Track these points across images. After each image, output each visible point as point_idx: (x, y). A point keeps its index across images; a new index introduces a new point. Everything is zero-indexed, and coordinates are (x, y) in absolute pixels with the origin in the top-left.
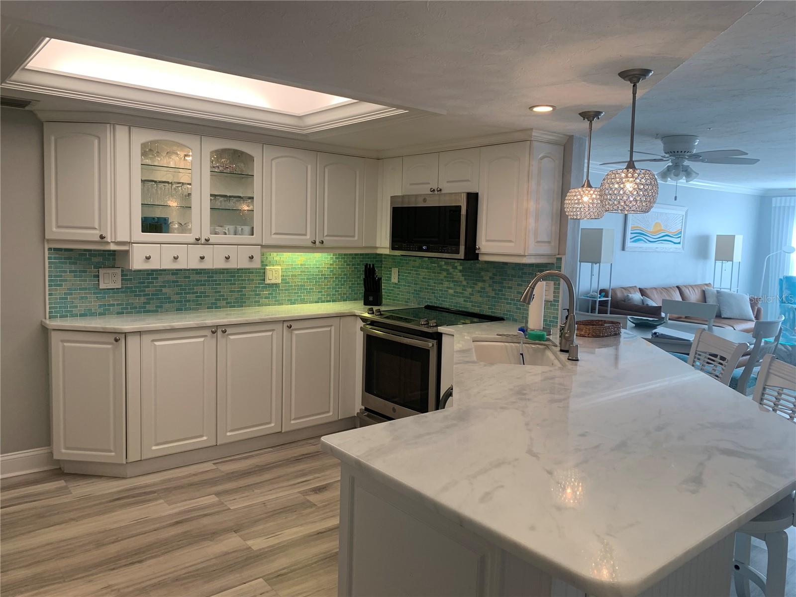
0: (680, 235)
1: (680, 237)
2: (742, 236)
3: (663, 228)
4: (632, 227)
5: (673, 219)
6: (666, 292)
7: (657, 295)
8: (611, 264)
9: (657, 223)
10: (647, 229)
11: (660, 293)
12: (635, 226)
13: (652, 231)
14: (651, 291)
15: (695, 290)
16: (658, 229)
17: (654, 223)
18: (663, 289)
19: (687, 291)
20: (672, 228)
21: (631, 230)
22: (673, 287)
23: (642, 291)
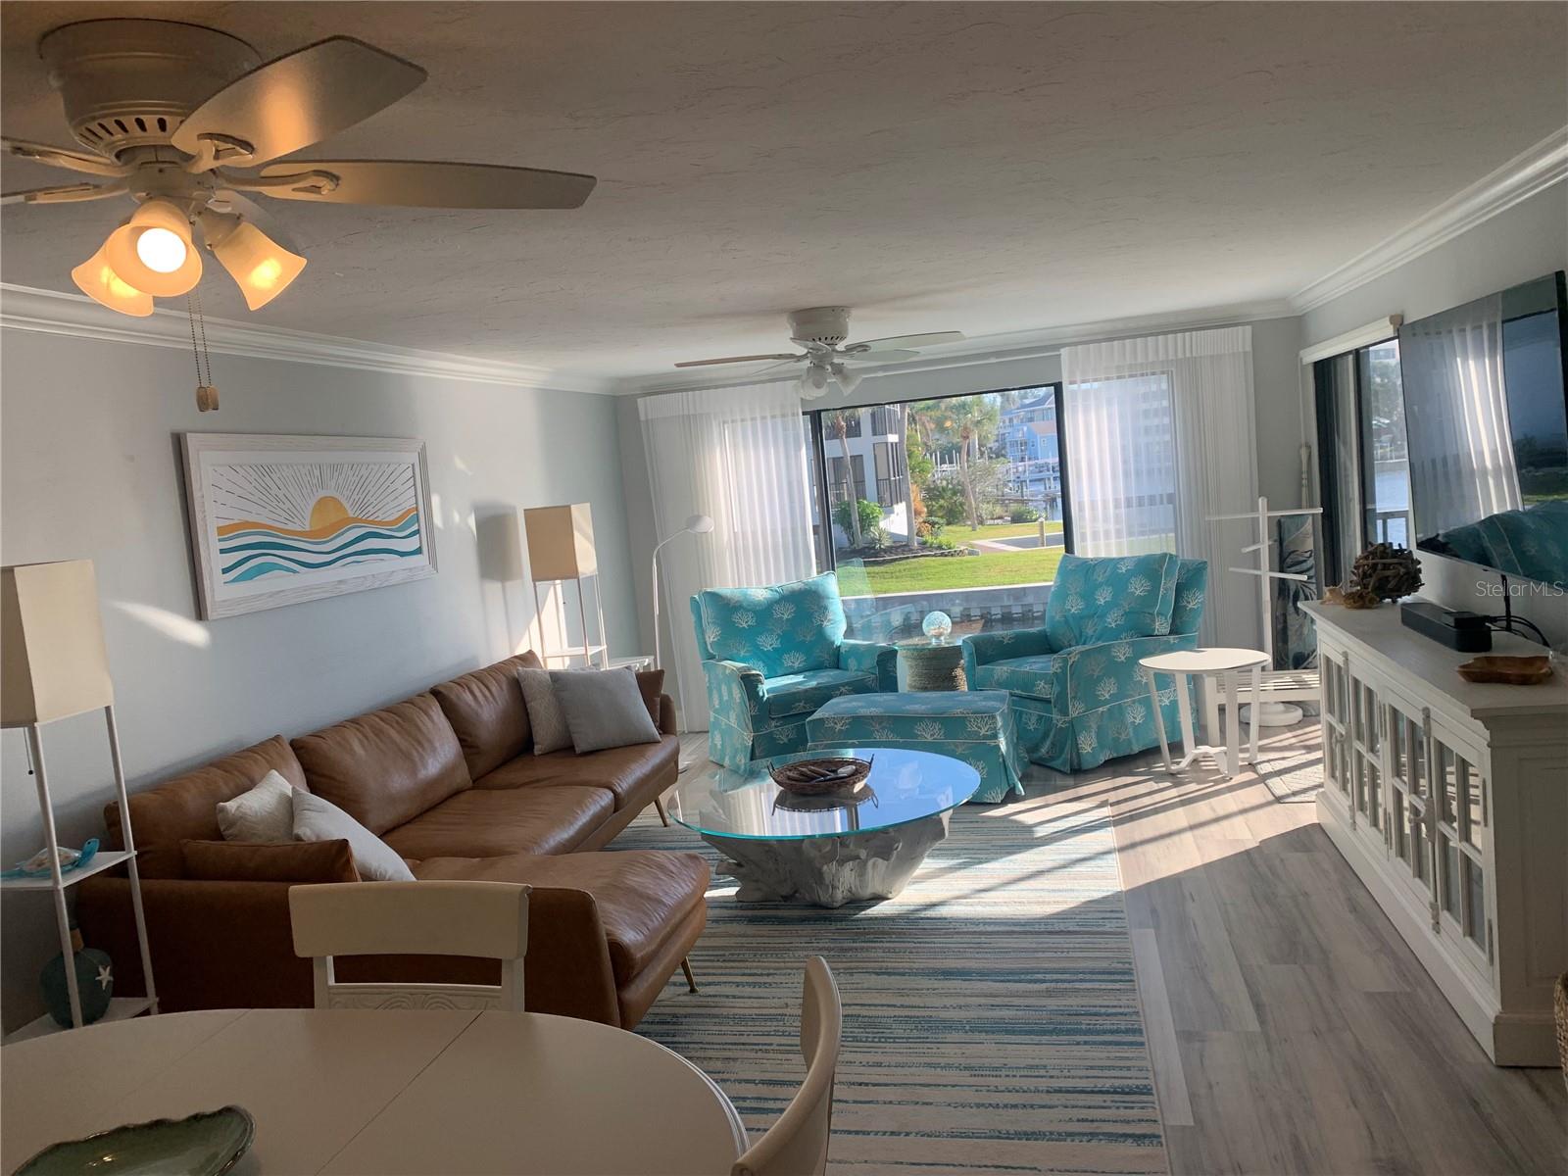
0: (415, 528)
1: (418, 532)
2: (588, 504)
3: (352, 515)
4: (221, 530)
5: (382, 480)
6: (397, 722)
7: (363, 746)
8: (108, 709)
9: (322, 502)
10: (290, 527)
11: (376, 735)
12: (232, 522)
13: (308, 529)
14: (338, 739)
15: (489, 685)
16: (331, 519)
17: (312, 503)
18: (384, 715)
19: (468, 697)
20: (384, 510)
21: (220, 540)
22: (419, 695)
23: (302, 748)
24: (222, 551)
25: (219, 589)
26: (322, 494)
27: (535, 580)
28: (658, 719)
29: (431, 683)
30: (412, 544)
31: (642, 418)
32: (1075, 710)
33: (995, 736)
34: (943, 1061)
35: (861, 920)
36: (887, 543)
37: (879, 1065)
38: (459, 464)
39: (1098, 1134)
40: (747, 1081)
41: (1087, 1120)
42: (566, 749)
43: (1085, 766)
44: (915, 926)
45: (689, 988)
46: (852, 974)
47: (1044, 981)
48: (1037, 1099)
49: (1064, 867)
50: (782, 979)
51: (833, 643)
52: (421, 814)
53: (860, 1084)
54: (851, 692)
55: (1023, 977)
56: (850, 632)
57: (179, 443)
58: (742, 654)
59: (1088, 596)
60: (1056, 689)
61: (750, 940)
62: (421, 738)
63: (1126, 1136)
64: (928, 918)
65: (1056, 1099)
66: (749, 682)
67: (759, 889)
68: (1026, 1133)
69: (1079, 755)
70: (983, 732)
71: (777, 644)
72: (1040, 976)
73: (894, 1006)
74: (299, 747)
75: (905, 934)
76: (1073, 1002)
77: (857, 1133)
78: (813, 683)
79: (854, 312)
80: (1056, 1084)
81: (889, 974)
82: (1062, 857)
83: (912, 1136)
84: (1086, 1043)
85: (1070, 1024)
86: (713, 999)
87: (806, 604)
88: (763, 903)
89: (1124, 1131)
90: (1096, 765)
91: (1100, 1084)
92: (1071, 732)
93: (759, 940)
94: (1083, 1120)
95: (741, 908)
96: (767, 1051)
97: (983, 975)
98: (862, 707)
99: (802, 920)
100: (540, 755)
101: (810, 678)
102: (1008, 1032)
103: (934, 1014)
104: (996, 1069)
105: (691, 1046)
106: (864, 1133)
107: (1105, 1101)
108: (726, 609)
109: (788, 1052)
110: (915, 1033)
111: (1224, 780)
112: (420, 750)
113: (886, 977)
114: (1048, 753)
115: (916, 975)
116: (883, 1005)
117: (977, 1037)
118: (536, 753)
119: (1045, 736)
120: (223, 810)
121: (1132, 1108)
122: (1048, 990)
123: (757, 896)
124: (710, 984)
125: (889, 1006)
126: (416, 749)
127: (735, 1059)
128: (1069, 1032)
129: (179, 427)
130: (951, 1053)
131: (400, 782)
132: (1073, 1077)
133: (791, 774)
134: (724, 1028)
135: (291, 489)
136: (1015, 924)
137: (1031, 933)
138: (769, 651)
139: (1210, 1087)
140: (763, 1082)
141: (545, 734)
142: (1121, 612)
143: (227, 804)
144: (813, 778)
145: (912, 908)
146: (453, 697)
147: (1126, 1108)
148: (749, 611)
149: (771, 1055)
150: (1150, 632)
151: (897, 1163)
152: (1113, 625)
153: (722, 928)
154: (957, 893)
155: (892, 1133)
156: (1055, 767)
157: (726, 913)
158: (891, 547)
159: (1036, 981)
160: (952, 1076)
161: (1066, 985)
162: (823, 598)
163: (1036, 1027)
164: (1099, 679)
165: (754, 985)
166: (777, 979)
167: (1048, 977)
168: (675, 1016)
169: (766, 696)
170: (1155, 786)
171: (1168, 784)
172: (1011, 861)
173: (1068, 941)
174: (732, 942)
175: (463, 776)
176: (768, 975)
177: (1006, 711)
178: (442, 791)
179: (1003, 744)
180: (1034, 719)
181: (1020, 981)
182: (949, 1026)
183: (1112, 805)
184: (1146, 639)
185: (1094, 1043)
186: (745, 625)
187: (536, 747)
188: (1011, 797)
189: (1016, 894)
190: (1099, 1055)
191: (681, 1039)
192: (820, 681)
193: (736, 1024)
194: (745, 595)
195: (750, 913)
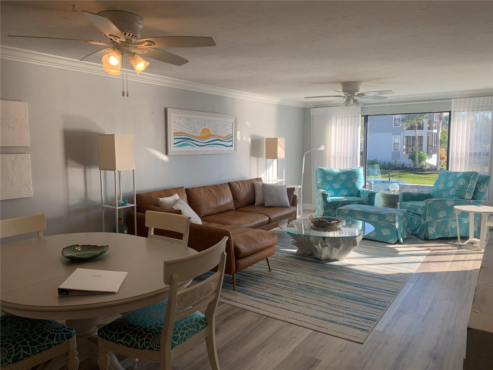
0: (231, 139)
1: (232, 141)
2: (284, 138)
3: (212, 134)
4: (174, 133)
5: (223, 125)
6: (216, 189)
7: (204, 193)
8: (133, 170)
9: (204, 129)
10: (194, 135)
11: (209, 191)
12: (178, 132)
13: (199, 136)
14: (198, 190)
15: (245, 184)
16: (206, 134)
17: (201, 130)
18: (213, 187)
19: (238, 186)
20: (222, 134)
21: (174, 136)
22: (225, 184)
23: (188, 190)
24: (174, 139)
25: (172, 148)
26: (204, 127)
27: (266, 158)
28: (292, 201)
29: (229, 181)
30: (230, 144)
31: (311, 114)
32: (429, 219)
33: (395, 222)
34: (323, 300)
35: (327, 264)
36: (428, 167)
37: (305, 297)
38: (247, 123)
39: (351, 326)
40: (268, 293)
41: (351, 322)
42: (262, 205)
43: (430, 238)
44: (342, 269)
45: (269, 270)
46: (314, 276)
47: (368, 289)
48: (341, 315)
49: (400, 263)
50: (295, 273)
51: (358, 189)
52: (217, 214)
53: (296, 300)
54: (357, 204)
55: (362, 287)
56: (365, 186)
57: (166, 110)
58: (327, 188)
59: (446, 184)
60: (424, 211)
61: (293, 263)
62: (221, 194)
63: (359, 328)
64: (347, 268)
65: (346, 316)
66: (324, 196)
67: (302, 251)
68: (332, 321)
69: (428, 234)
70: (391, 220)
71: (339, 187)
72: (368, 288)
73: (320, 286)
74: (187, 190)
75: (337, 270)
76: (372, 296)
77: (287, 310)
78: (346, 199)
79: (362, 84)
80: (349, 313)
81: (325, 278)
82: (402, 261)
83: (301, 314)
84: (367, 306)
85: (367, 301)
86: (274, 274)
87: (351, 175)
88: (303, 255)
89: (360, 327)
90: (434, 238)
91: (363, 316)
92: (426, 227)
93: (296, 263)
94: (350, 322)
95: (297, 255)
96: (279, 288)
97: (351, 284)
98: (355, 208)
99: (310, 261)
100: (256, 206)
101: (346, 198)
102: (347, 298)
103: (330, 290)
104: (336, 305)
105: (261, 282)
106: (289, 310)
107: (360, 320)
108: (325, 174)
109: (284, 289)
110: (321, 293)
111: (478, 250)
112: (220, 197)
113: (323, 279)
114: (419, 232)
115: (332, 280)
116: (317, 285)
117: (337, 297)
118: (255, 205)
119: (419, 227)
120: (159, 199)
121: (367, 323)
122: (367, 292)
123: (301, 253)
124: (275, 270)
125: (318, 285)
126: (218, 196)
127: (269, 287)
128: (364, 302)
129: (166, 106)
130: (327, 299)
131: (212, 204)
132: (356, 312)
133: (316, 220)
134: (272, 280)
135: (196, 125)
136: (371, 274)
137: (374, 277)
138: (336, 188)
139: (396, 324)
140: (273, 294)
141: (258, 200)
142: (455, 190)
143: (160, 198)
144: (322, 222)
145: (344, 264)
146: (233, 185)
147: (365, 322)
148: (331, 175)
149: (279, 289)
150: (464, 198)
151: (292, 318)
152: (451, 194)
153: (288, 259)
154: (361, 264)
155: (296, 312)
156: (420, 237)
157: (292, 255)
158: (429, 169)
159: (365, 289)
160: (322, 304)
161: (374, 291)
162: (357, 174)
163: (356, 299)
164: (439, 210)
165: (286, 273)
166: (293, 273)
167: (370, 288)
168: (262, 275)
169: (329, 201)
170: (451, 248)
171: (457, 248)
172: (384, 259)
173: (384, 281)
174: (288, 262)
175: (232, 206)
176: (292, 271)
177: (402, 215)
178: (224, 209)
179: (397, 226)
180: (416, 221)
181: (361, 288)
182: (331, 293)
183: (430, 250)
184: (461, 199)
185: (370, 306)
186: (330, 180)
187: (256, 203)
188: (398, 242)
189: (378, 267)
190: (369, 309)
191: (259, 280)
192: (348, 199)
193: (275, 280)
194: (331, 170)
195: (297, 257)
